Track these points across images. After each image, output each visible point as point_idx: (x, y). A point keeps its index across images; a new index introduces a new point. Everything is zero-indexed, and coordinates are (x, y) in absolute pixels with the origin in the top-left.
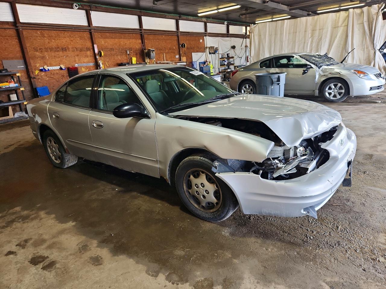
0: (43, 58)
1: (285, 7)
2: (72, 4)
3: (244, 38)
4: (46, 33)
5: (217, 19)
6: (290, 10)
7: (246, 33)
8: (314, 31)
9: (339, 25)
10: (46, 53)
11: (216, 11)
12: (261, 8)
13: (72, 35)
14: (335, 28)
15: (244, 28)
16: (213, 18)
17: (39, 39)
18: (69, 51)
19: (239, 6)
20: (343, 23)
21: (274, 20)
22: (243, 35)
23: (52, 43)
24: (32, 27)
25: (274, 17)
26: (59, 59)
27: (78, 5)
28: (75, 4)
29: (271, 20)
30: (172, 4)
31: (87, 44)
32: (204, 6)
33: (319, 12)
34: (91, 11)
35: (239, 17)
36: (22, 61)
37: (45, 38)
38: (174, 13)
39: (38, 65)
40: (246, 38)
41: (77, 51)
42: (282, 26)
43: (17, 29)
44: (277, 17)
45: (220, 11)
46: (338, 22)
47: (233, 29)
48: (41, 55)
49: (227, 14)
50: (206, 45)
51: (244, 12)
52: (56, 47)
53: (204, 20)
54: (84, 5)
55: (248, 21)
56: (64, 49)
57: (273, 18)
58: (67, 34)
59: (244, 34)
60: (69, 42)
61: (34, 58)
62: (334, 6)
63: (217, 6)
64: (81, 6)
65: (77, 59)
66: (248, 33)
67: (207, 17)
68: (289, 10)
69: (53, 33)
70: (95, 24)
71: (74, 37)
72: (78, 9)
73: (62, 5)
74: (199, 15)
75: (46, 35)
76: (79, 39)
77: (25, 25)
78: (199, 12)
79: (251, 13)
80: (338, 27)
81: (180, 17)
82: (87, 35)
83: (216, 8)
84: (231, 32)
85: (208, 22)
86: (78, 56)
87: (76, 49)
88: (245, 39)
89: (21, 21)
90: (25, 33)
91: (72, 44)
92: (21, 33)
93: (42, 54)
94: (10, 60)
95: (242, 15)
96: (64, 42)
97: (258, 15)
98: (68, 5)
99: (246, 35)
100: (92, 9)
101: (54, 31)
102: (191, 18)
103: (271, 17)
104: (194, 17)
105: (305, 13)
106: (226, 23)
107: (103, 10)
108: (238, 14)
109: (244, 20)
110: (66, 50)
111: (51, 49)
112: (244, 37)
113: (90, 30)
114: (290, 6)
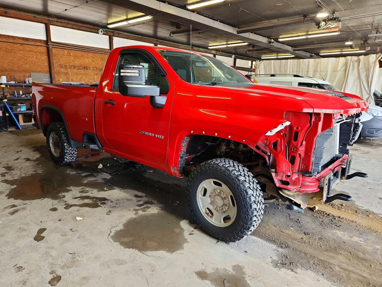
0: (66, 74)
1: (289, 48)
2: (98, 30)
4: (72, 53)
5: (226, 52)
7: (252, 67)
8: (316, 72)
9: (338, 69)
10: (69, 70)
11: (225, 46)
12: (267, 47)
13: (95, 56)
14: (334, 71)
15: (250, 62)
16: (222, 51)
17: (66, 57)
18: (90, 70)
19: (246, 44)
20: (341, 68)
22: (249, 68)
23: (76, 62)
24: (60, 46)
25: (279, 55)
26: (80, 76)
27: (104, 31)
28: (101, 30)
29: (276, 57)
30: (186, 37)
32: (215, 41)
33: (321, 54)
34: (113, 37)
35: (246, 52)
36: (48, 75)
37: (71, 57)
38: (187, 45)
39: (61, 80)
40: (251, 72)
41: (96, 70)
42: (286, 64)
43: (47, 47)
44: (281, 56)
45: (229, 46)
46: (337, 67)
47: (240, 63)
48: (65, 71)
49: (235, 49)
50: (213, 76)
51: (251, 48)
52: (79, 65)
53: (214, 52)
54: (109, 31)
55: (254, 56)
56: (86, 68)
57: (278, 56)
58: (90, 55)
60: (91, 62)
61: (59, 73)
62: (336, 51)
63: (227, 42)
64: (106, 32)
65: (95, 78)
66: (253, 68)
67: (216, 50)
68: (293, 51)
69: (79, 53)
71: (96, 58)
72: (103, 34)
73: (89, 30)
74: (210, 48)
75: (72, 55)
76: (100, 60)
77: (55, 44)
78: (210, 45)
79: (258, 50)
80: (337, 71)
83: (225, 43)
84: (237, 66)
85: (217, 54)
87: (96, 68)
89: (52, 40)
90: (54, 51)
91: (93, 64)
92: (50, 50)
94: (37, 73)
95: (249, 51)
96: (87, 62)
97: (264, 52)
98: (94, 30)
99: (251, 69)
100: (115, 35)
101: (80, 52)
102: (202, 50)
103: (276, 55)
104: (205, 49)
105: (308, 54)
106: (233, 56)
107: (124, 37)
108: (246, 50)
109: (251, 55)
110: (87, 69)
111: (75, 67)
112: (250, 70)
114: (294, 48)
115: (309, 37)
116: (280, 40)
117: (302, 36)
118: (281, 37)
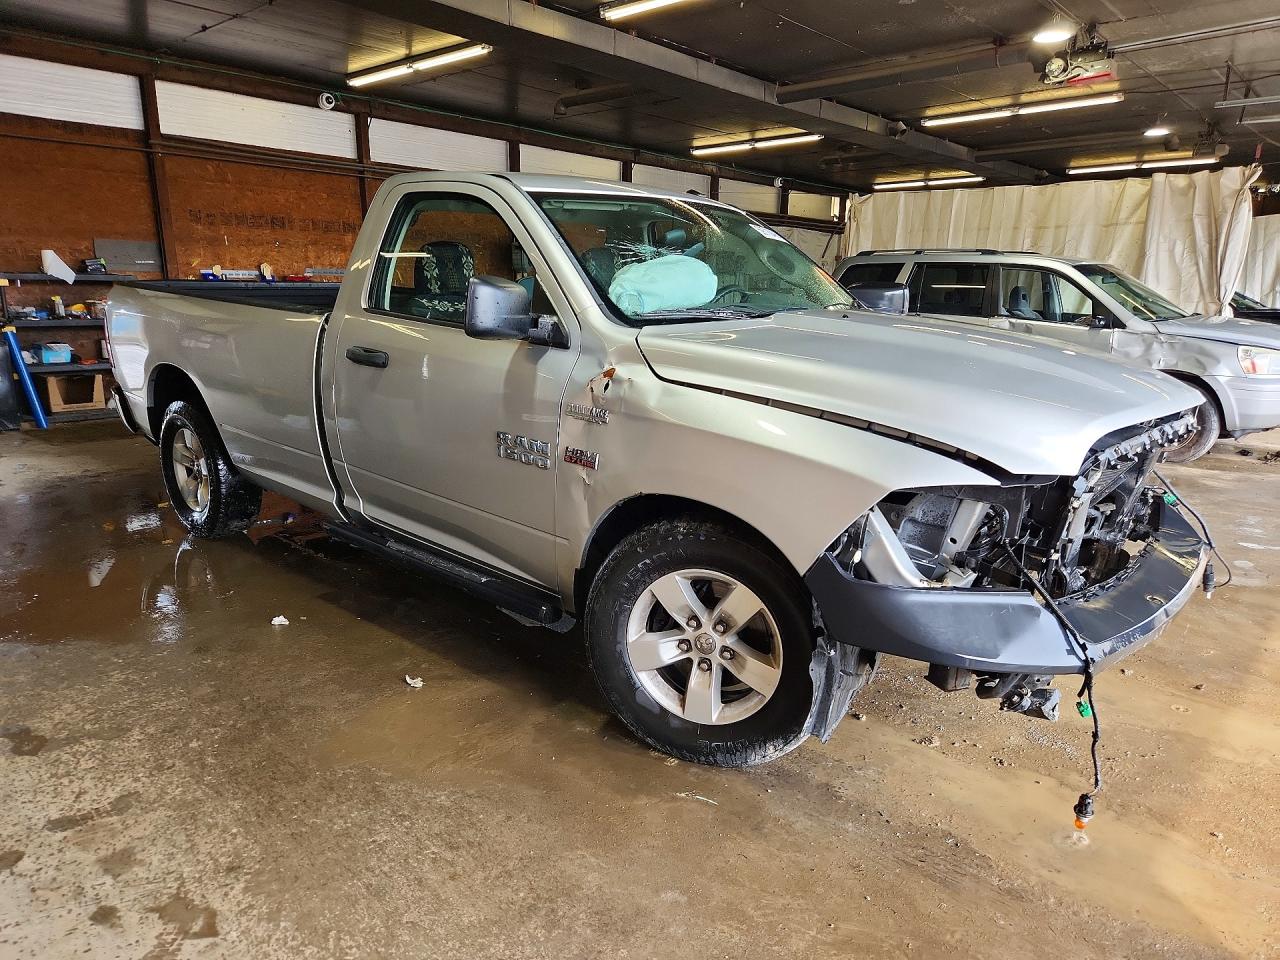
0: (214, 241)
1: (961, 151)
2: (319, 95)
3: (832, 233)
4: (231, 172)
5: (753, 168)
6: (978, 159)
7: (841, 217)
10: (224, 230)
11: (747, 147)
12: (883, 147)
13: (308, 184)
15: (836, 201)
16: (739, 165)
17: (210, 187)
18: (292, 229)
19: (817, 138)
21: (931, 183)
22: (832, 222)
23: (247, 202)
24: (190, 150)
25: (932, 175)
26: (260, 250)
27: (336, 97)
28: (326, 95)
29: (922, 184)
30: (614, 116)
31: (347, 211)
32: (707, 130)
33: (1071, 172)
34: (369, 119)
35: (819, 168)
36: (150, 245)
37: (228, 186)
38: (619, 142)
39: (195, 263)
40: (839, 233)
41: (314, 229)
42: (946, 207)
43: (148, 152)
44: (941, 178)
45: (759, 145)
47: (802, 203)
48: (207, 232)
49: (782, 157)
51: (836, 155)
52: (255, 212)
53: (712, 168)
54: (354, 98)
55: (849, 181)
56: (278, 222)
57: (931, 180)
58: (292, 179)
59: (835, 220)
60: (295, 202)
61: (188, 239)
62: (1121, 159)
63: (751, 131)
64: (344, 101)
65: (312, 255)
67: (721, 161)
68: (974, 161)
69: (253, 173)
70: (377, 154)
71: (312, 188)
72: (333, 109)
73: (287, 96)
74: (696, 153)
75: (230, 178)
76: (325, 196)
77: (172, 143)
78: (696, 143)
79: (858, 159)
81: (637, 154)
82: (351, 186)
83: (747, 135)
84: (791, 211)
85: (723, 174)
86: (315, 243)
87: (314, 224)
88: (836, 237)
89: (165, 130)
90: (171, 166)
91: (303, 207)
92: (158, 164)
93: (213, 231)
94: (115, 238)
95: (828, 162)
96: (282, 201)
97: (882, 168)
98: (305, 96)
99: (839, 224)
100: (375, 113)
101: (257, 168)
102: (673, 160)
103: (921, 176)
104: (678, 157)
105: (1030, 173)
106: (778, 183)
107: (405, 119)
109: (837, 178)
110: (283, 226)
111: (241, 219)
112: (835, 228)
113: (362, 172)
114: (979, 150)
115: (1023, 111)
116: (929, 124)
117: (1000, 108)
118: (929, 112)
